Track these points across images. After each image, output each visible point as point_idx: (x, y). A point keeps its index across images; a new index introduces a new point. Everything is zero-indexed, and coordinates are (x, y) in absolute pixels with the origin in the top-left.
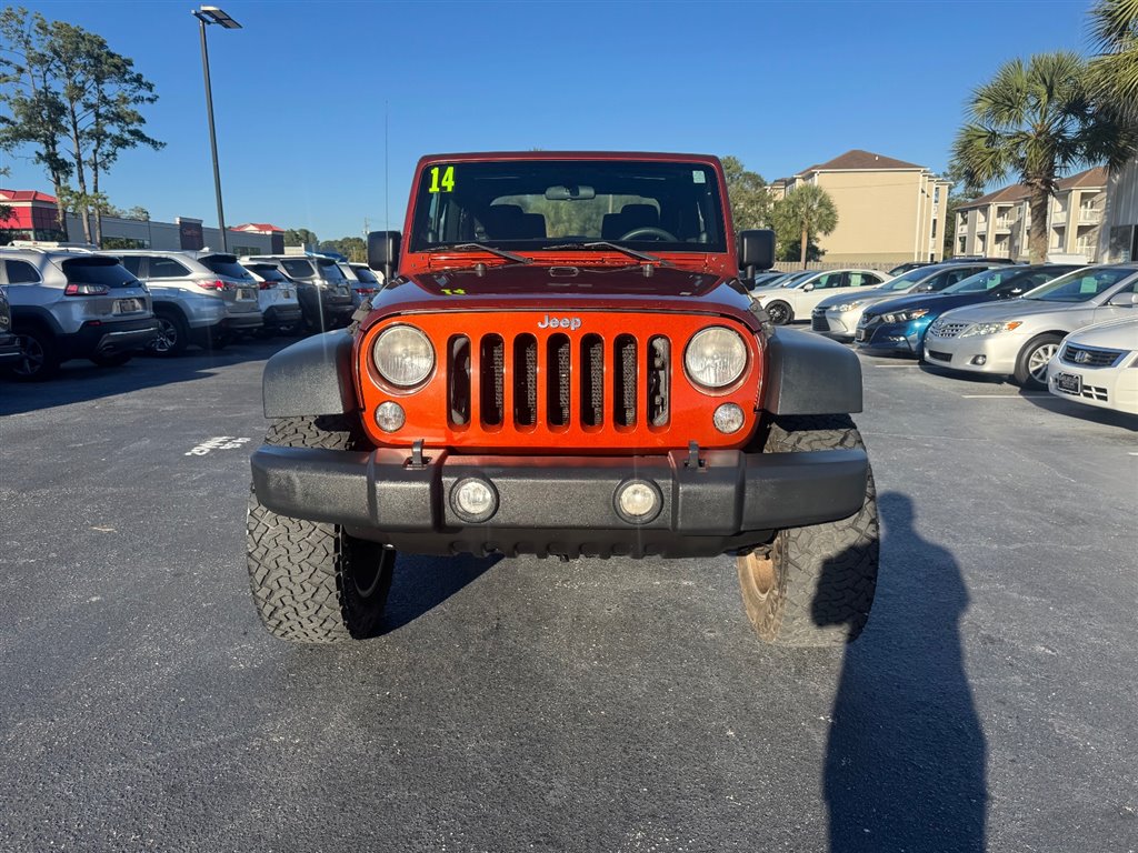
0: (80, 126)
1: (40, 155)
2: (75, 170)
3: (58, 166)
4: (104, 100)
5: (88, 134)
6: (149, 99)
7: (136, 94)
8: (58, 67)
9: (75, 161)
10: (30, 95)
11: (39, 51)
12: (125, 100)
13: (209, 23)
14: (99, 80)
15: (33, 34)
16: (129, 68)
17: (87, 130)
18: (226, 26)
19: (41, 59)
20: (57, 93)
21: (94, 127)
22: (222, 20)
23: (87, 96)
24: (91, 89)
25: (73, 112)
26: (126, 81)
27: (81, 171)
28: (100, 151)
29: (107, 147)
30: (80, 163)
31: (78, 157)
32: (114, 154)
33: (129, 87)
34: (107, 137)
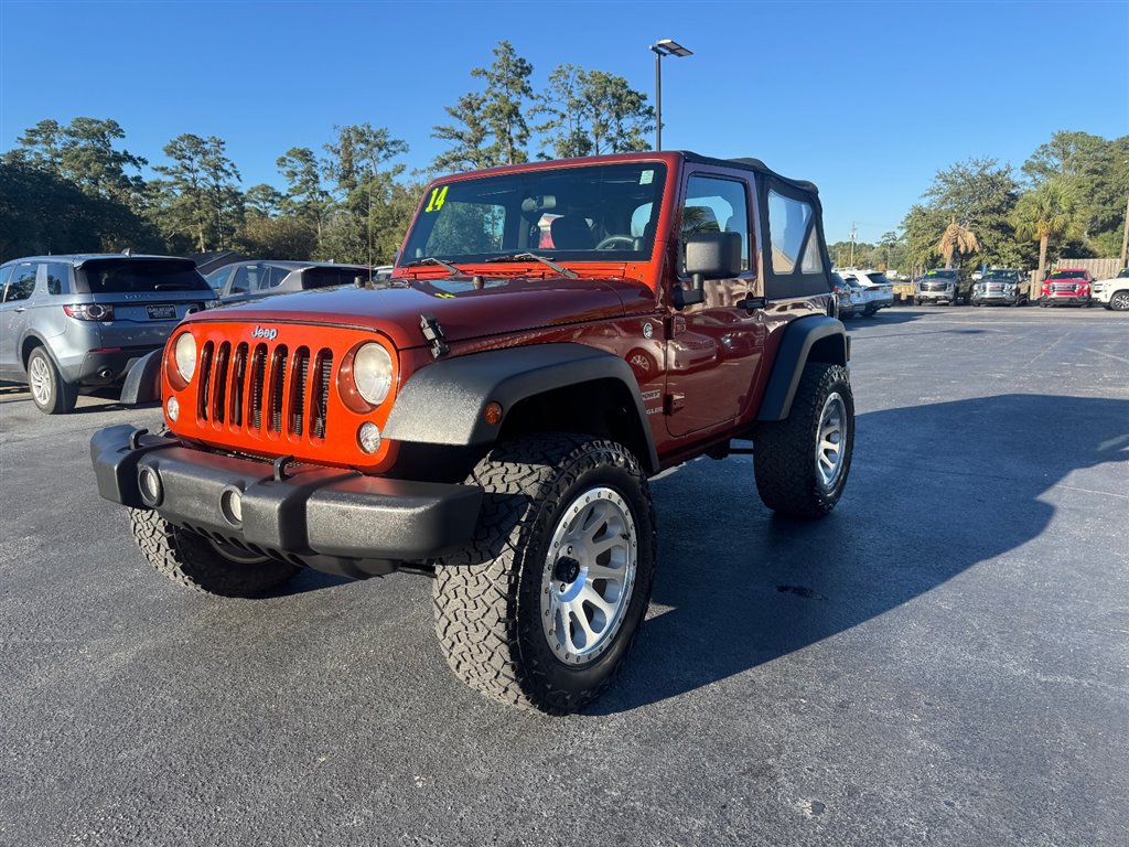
4: (621, 133)
7: (647, 125)
8: (589, 110)
10: (567, 135)
11: (577, 98)
12: (637, 132)
13: (665, 55)
14: (618, 117)
15: (575, 85)
16: (643, 102)
18: (680, 55)
19: (578, 105)
22: (676, 50)
23: (610, 131)
24: (613, 125)
26: (640, 114)
33: (641, 119)
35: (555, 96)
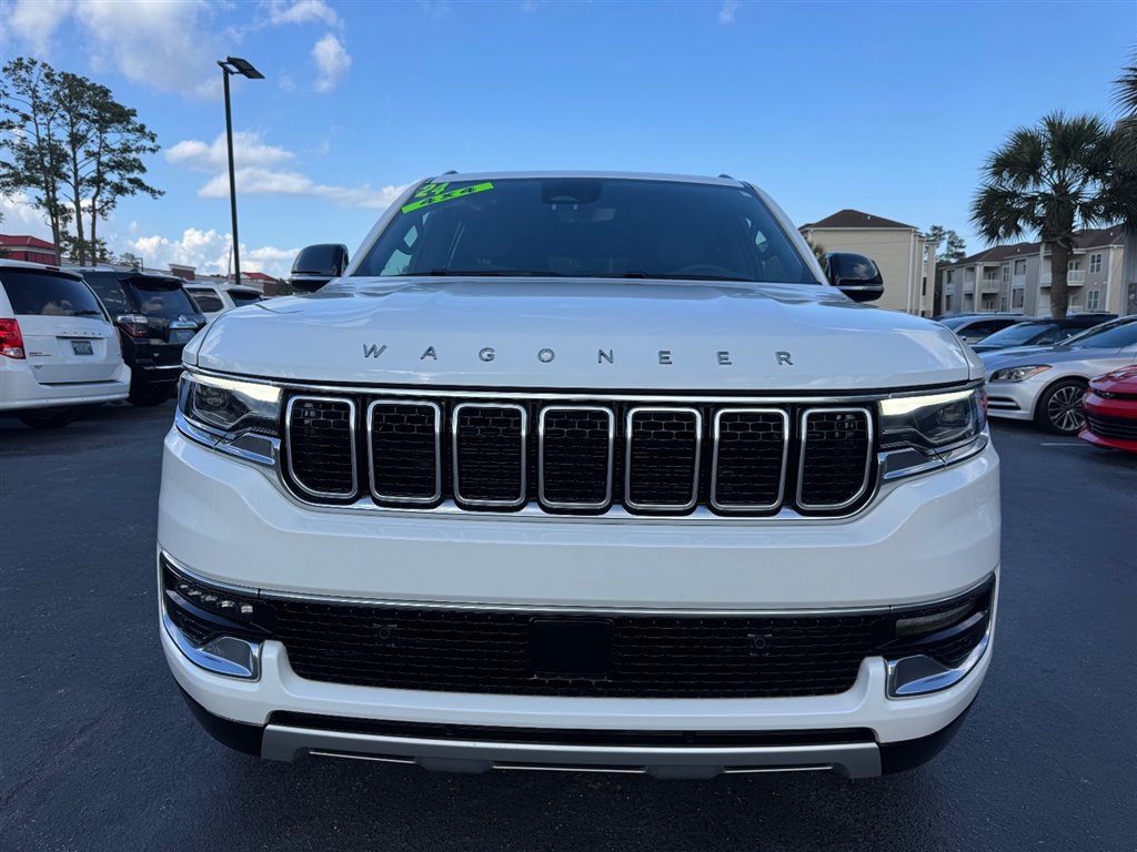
0: (81, 173)
1: (39, 200)
2: (74, 216)
3: (56, 211)
5: (88, 181)
6: (151, 149)
9: (74, 207)
17: (88, 177)
21: (94, 175)
25: (74, 159)
27: (79, 217)
28: (99, 198)
29: (106, 195)
30: (79, 209)
31: (77, 203)
32: (113, 201)
34: (107, 184)
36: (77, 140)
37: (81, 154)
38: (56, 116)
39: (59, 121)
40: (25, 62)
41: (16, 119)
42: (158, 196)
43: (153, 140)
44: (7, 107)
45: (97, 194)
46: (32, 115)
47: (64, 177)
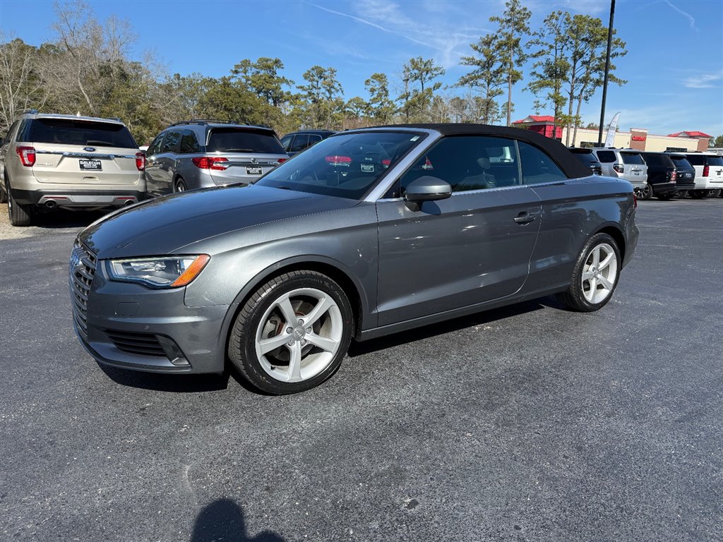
0: (577, 76)
1: (550, 95)
2: (568, 102)
3: (558, 101)
4: (593, 58)
5: (581, 80)
6: (622, 54)
8: (571, 43)
9: (569, 97)
10: (552, 59)
11: (562, 35)
14: (593, 46)
15: (563, 25)
17: (580, 78)
19: (564, 40)
20: (566, 58)
21: (584, 75)
23: (585, 56)
24: (588, 52)
25: (574, 67)
27: (571, 103)
28: (585, 89)
29: (589, 86)
30: (572, 97)
31: (571, 94)
32: (593, 91)
34: (591, 81)
35: (546, 34)
36: (577, 55)
37: (579, 63)
38: (567, 43)
39: (569, 46)
40: (556, 14)
41: (546, 48)
42: (623, 84)
43: (623, 47)
44: (543, 43)
45: (584, 87)
46: (554, 45)
47: (567, 80)
